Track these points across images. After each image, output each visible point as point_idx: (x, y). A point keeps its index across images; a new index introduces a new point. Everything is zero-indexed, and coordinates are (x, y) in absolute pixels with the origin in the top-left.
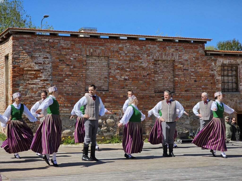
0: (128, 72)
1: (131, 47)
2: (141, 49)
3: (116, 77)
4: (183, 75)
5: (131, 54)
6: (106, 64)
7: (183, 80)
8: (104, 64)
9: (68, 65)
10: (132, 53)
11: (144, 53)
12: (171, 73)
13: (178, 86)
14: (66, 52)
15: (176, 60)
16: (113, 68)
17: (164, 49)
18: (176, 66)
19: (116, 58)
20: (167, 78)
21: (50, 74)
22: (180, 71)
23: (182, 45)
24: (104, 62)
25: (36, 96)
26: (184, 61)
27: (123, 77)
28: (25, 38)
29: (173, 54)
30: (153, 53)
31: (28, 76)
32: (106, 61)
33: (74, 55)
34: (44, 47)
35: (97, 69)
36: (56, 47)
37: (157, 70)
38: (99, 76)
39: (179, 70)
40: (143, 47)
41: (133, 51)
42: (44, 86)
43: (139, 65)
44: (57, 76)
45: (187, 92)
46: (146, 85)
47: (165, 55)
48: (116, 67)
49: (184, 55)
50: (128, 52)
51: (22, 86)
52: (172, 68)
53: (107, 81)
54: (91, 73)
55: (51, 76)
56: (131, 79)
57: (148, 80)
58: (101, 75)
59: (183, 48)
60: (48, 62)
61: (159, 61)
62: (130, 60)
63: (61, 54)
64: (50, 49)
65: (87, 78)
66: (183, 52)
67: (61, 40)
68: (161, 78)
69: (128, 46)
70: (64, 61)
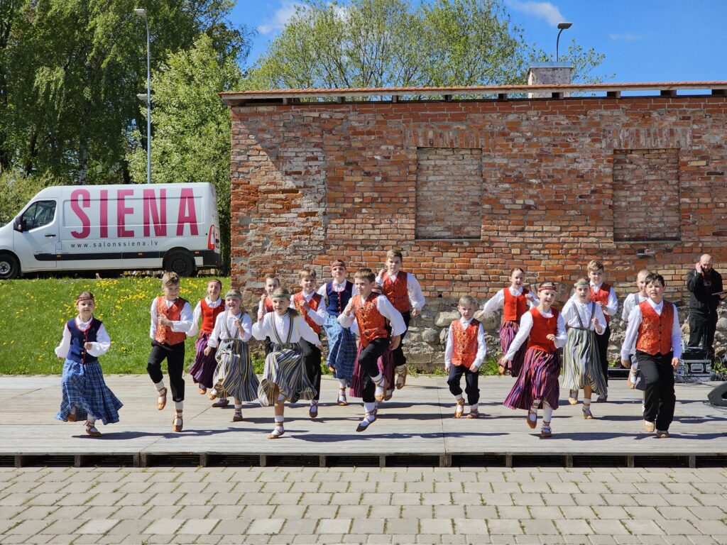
0: (536, 188)
1: (543, 119)
2: (574, 123)
3: (499, 203)
4: (706, 189)
5: (543, 139)
6: (476, 167)
7: (707, 204)
8: (468, 168)
9: (368, 174)
10: (547, 134)
11: (583, 134)
12: (672, 185)
13: (688, 221)
14: (362, 140)
15: (682, 149)
16: (493, 179)
17: (646, 117)
18: (685, 164)
19: (499, 151)
20: (659, 199)
21: (322, 199)
22: (697, 177)
23: (702, 104)
24: (469, 162)
25: (288, 253)
26: (709, 150)
27: (521, 202)
28: (262, 114)
29: (675, 132)
30: (609, 133)
31: (268, 205)
32: (476, 159)
33: (383, 147)
34: (307, 133)
35: (451, 183)
36: (337, 131)
37: (627, 179)
38: (456, 199)
39: (692, 174)
40: (578, 118)
41: (551, 129)
42: (308, 227)
43: (568, 166)
44: (339, 203)
45: (721, 238)
46: (589, 221)
47: (649, 134)
48: (499, 176)
49: (710, 131)
50: (535, 134)
51: (254, 230)
52: (675, 171)
53: (477, 213)
54: (434, 191)
55: (325, 202)
56: (541, 205)
57: (594, 207)
58: (460, 196)
59: (707, 112)
60: (316, 168)
61: (633, 152)
62: (542, 155)
63: (349, 147)
64: (322, 135)
65: (424, 206)
66: (705, 122)
67: (349, 112)
68: (640, 199)
69: (534, 116)
70: (359, 164)
